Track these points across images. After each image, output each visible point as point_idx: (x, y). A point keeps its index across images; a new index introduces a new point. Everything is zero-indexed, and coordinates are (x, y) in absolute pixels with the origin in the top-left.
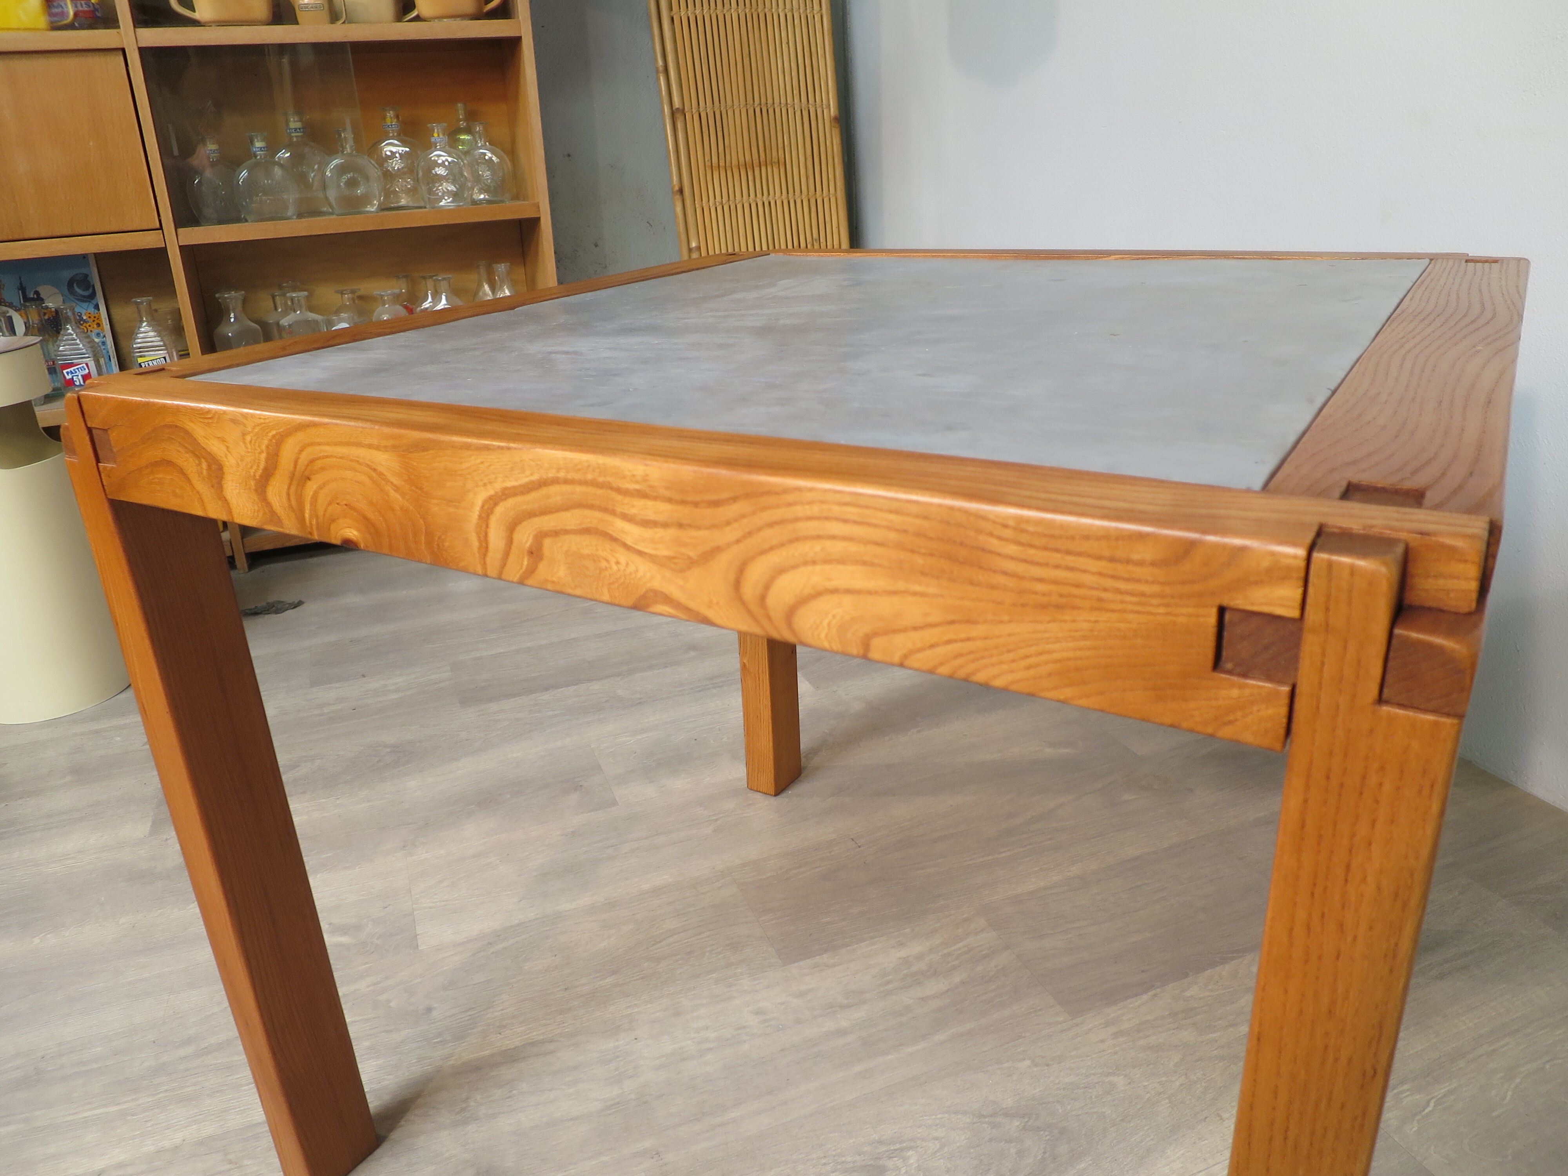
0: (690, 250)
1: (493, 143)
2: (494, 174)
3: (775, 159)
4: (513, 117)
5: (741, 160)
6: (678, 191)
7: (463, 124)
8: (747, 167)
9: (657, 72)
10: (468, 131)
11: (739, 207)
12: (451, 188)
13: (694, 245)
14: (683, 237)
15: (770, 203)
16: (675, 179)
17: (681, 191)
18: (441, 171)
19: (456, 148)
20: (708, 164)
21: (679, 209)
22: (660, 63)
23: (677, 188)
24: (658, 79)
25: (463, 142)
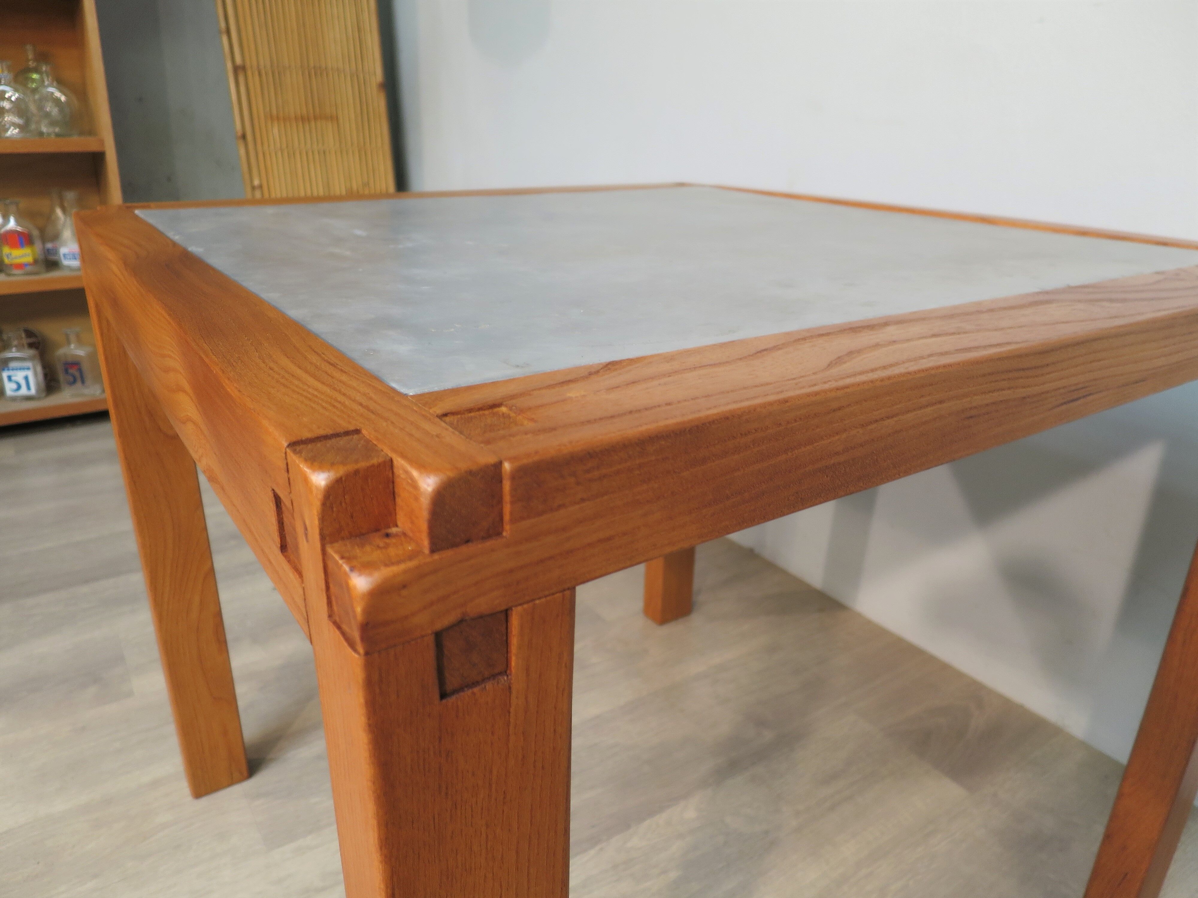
0: (253, 188)
1: (61, 83)
2: (61, 111)
4: (82, 61)
5: (299, 112)
6: (242, 137)
7: (32, 64)
8: (305, 119)
9: (220, 33)
10: (36, 70)
11: (297, 151)
12: (16, 120)
13: (256, 182)
14: (247, 176)
15: (324, 151)
16: (238, 126)
17: (244, 137)
18: (6, 105)
19: (25, 85)
20: (268, 114)
21: (242, 152)
22: (223, 25)
23: (240, 133)
24: (221, 39)
25: (33, 80)
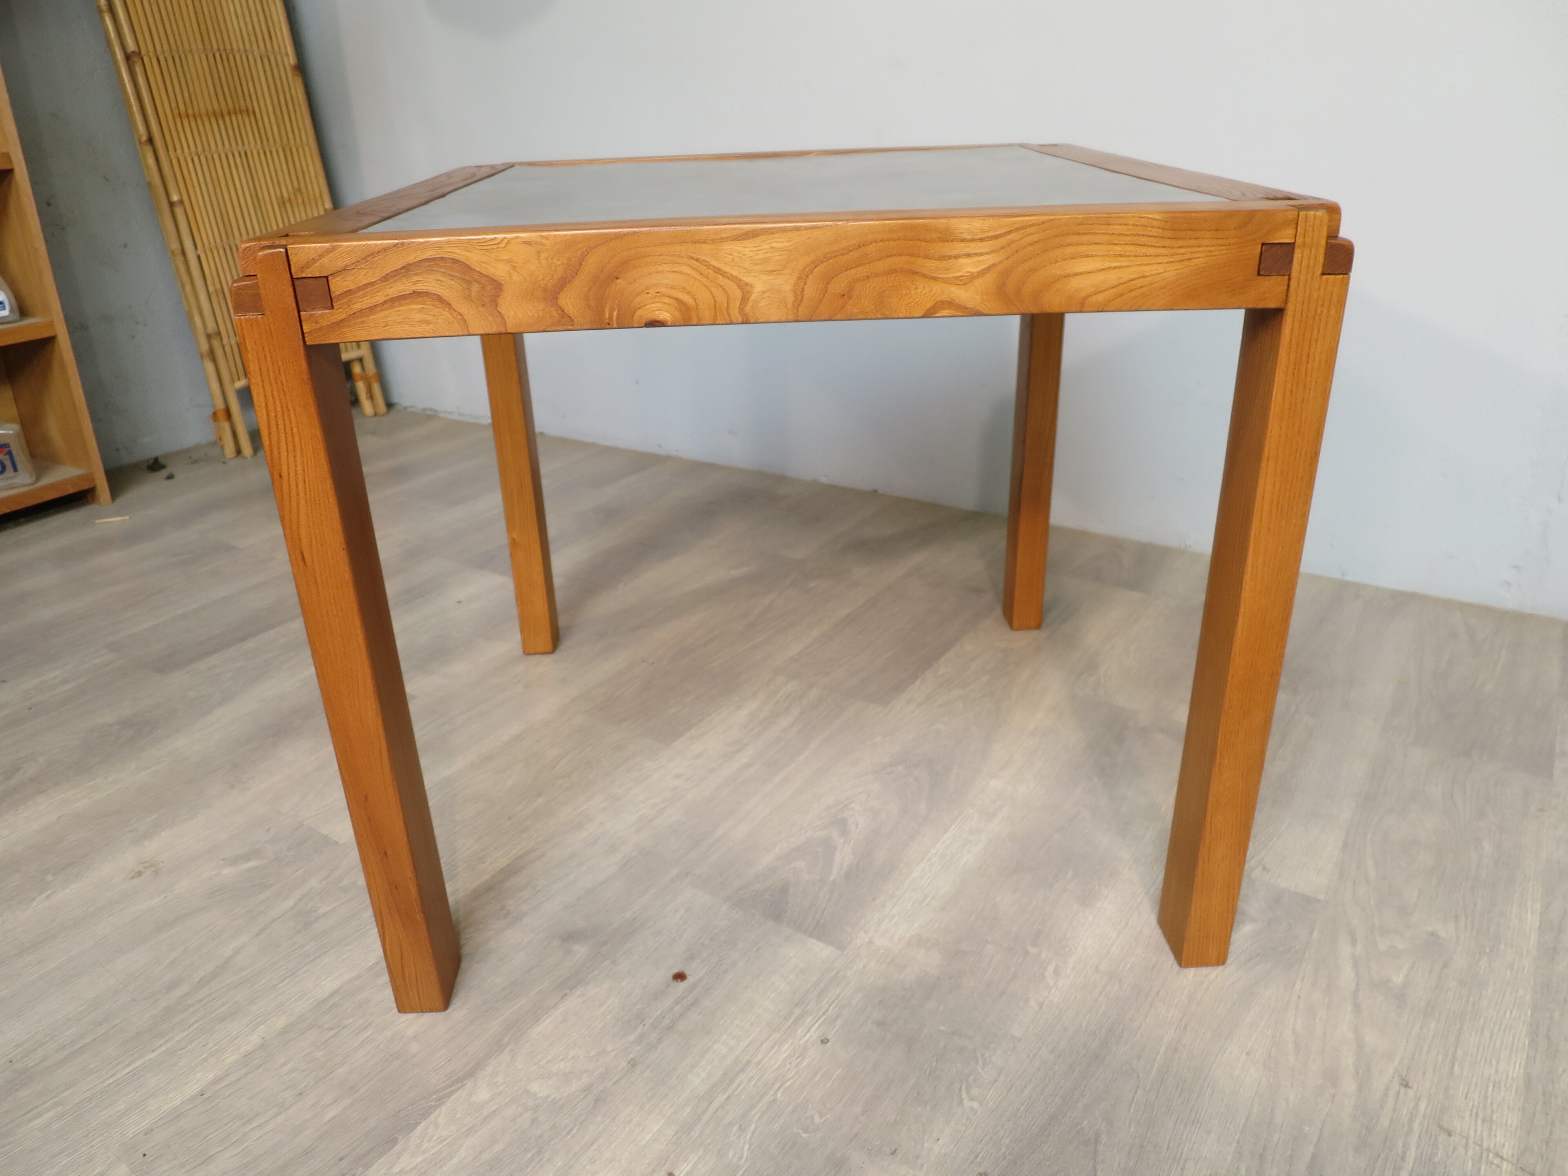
0: (172, 204)
3: (244, 108)
5: (210, 107)
6: (146, 141)
8: (218, 115)
9: (100, 11)
11: (216, 156)
13: (175, 198)
14: (161, 190)
15: (246, 153)
16: (141, 127)
17: (150, 140)
20: (176, 112)
21: (151, 160)
23: (144, 138)
24: (102, 20)
